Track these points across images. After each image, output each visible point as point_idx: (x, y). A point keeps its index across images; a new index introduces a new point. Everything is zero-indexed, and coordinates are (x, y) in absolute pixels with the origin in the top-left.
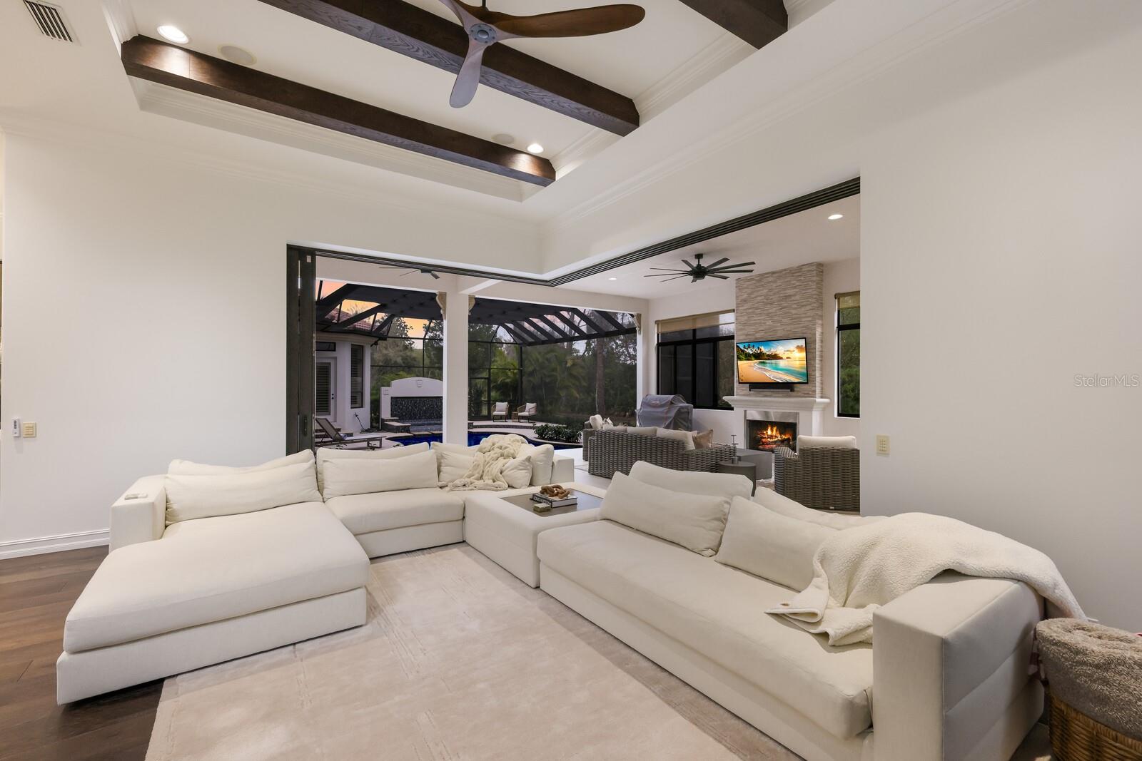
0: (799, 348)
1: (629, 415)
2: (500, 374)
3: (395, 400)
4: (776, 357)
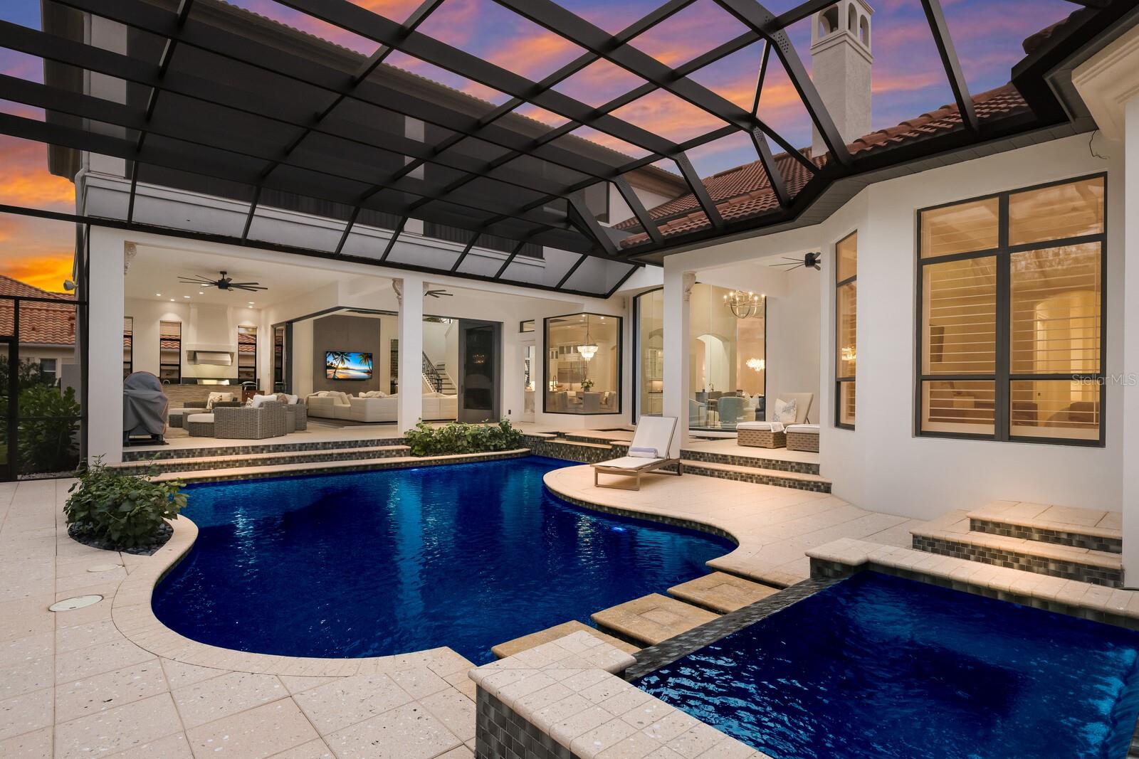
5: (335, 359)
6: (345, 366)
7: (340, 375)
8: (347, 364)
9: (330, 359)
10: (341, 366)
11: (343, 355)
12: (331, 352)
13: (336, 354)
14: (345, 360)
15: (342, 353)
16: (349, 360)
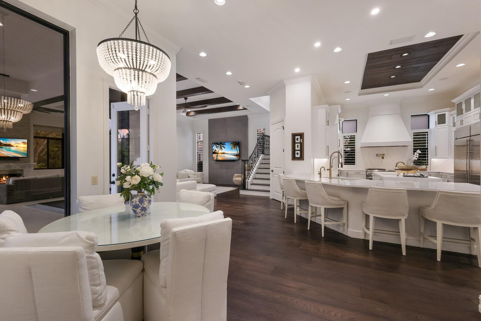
0: (23, 142)
4: (10, 145)
5: (217, 147)
6: (223, 152)
7: (220, 158)
8: (224, 150)
9: (214, 148)
10: (220, 152)
11: (221, 144)
12: (215, 143)
13: (217, 144)
14: (222, 147)
15: (221, 143)
16: (224, 147)
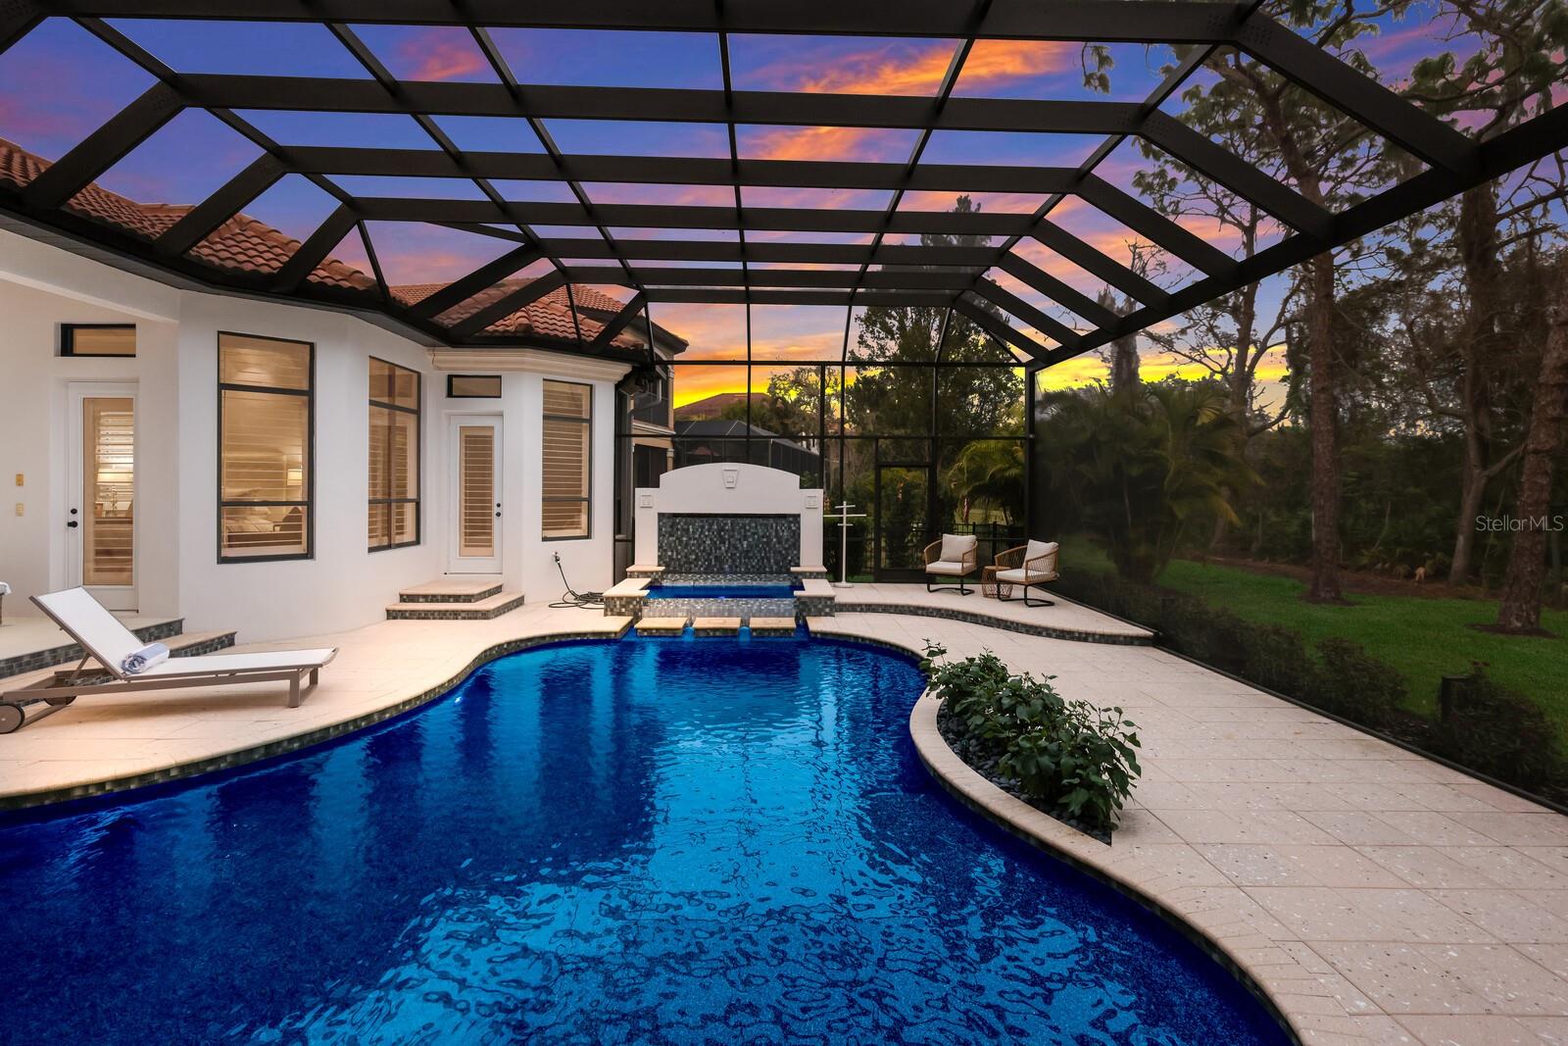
1: (1426, 576)
2: (997, 456)
3: (670, 523)
